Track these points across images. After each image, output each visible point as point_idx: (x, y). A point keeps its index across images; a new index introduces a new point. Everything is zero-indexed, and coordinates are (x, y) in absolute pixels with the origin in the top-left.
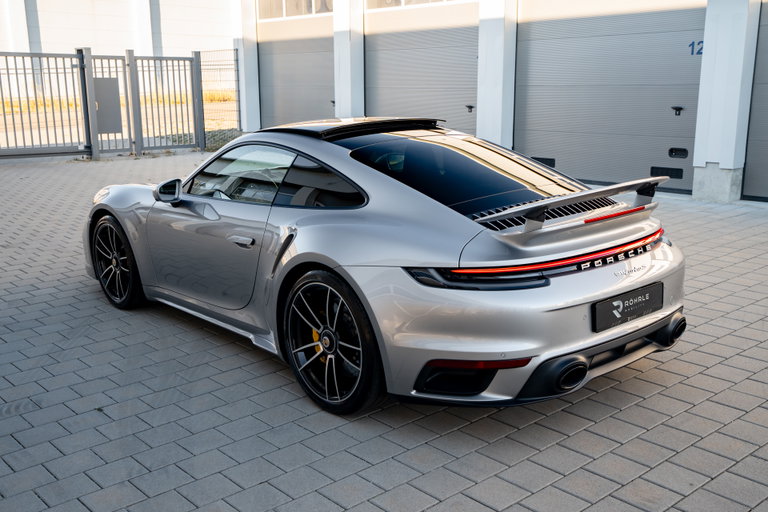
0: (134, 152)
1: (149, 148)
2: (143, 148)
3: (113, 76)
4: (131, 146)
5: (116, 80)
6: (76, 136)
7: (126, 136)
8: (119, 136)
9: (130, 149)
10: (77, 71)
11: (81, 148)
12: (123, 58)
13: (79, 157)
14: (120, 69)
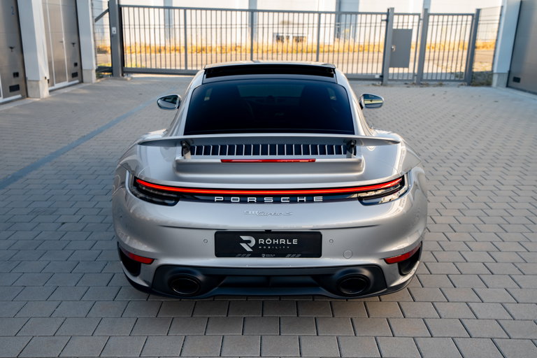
0: (415, 82)
1: (427, 80)
2: (422, 79)
3: (410, 28)
4: (413, 77)
5: (411, 30)
6: (376, 69)
7: (411, 71)
8: (406, 70)
9: (413, 80)
10: (384, 24)
11: (377, 77)
12: (419, 15)
13: (377, 83)
14: (416, 24)
